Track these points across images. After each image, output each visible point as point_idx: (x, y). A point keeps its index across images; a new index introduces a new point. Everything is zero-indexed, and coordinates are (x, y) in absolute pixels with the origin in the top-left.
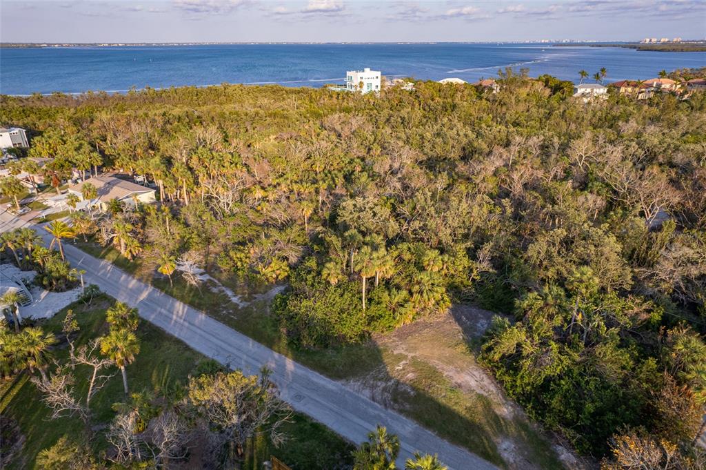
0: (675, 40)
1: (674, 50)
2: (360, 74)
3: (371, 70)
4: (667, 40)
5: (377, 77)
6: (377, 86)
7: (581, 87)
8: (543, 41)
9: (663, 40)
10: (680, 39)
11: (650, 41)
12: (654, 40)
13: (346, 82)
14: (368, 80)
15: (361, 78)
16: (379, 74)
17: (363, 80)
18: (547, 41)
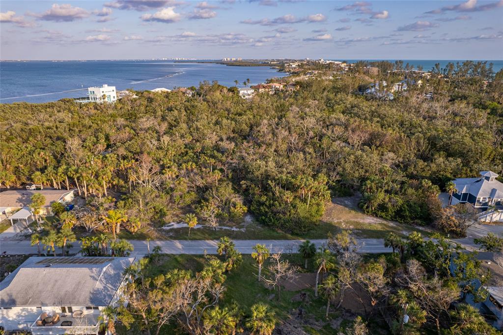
0: (239, 59)
1: (245, 66)
2: (102, 89)
3: (108, 86)
4: (235, 59)
5: (113, 91)
6: (114, 97)
7: (241, 90)
8: (163, 59)
9: (233, 59)
10: (241, 59)
11: (227, 59)
12: (229, 59)
13: (89, 95)
14: (108, 93)
15: (103, 92)
16: (114, 88)
17: (104, 93)
18: (166, 59)
